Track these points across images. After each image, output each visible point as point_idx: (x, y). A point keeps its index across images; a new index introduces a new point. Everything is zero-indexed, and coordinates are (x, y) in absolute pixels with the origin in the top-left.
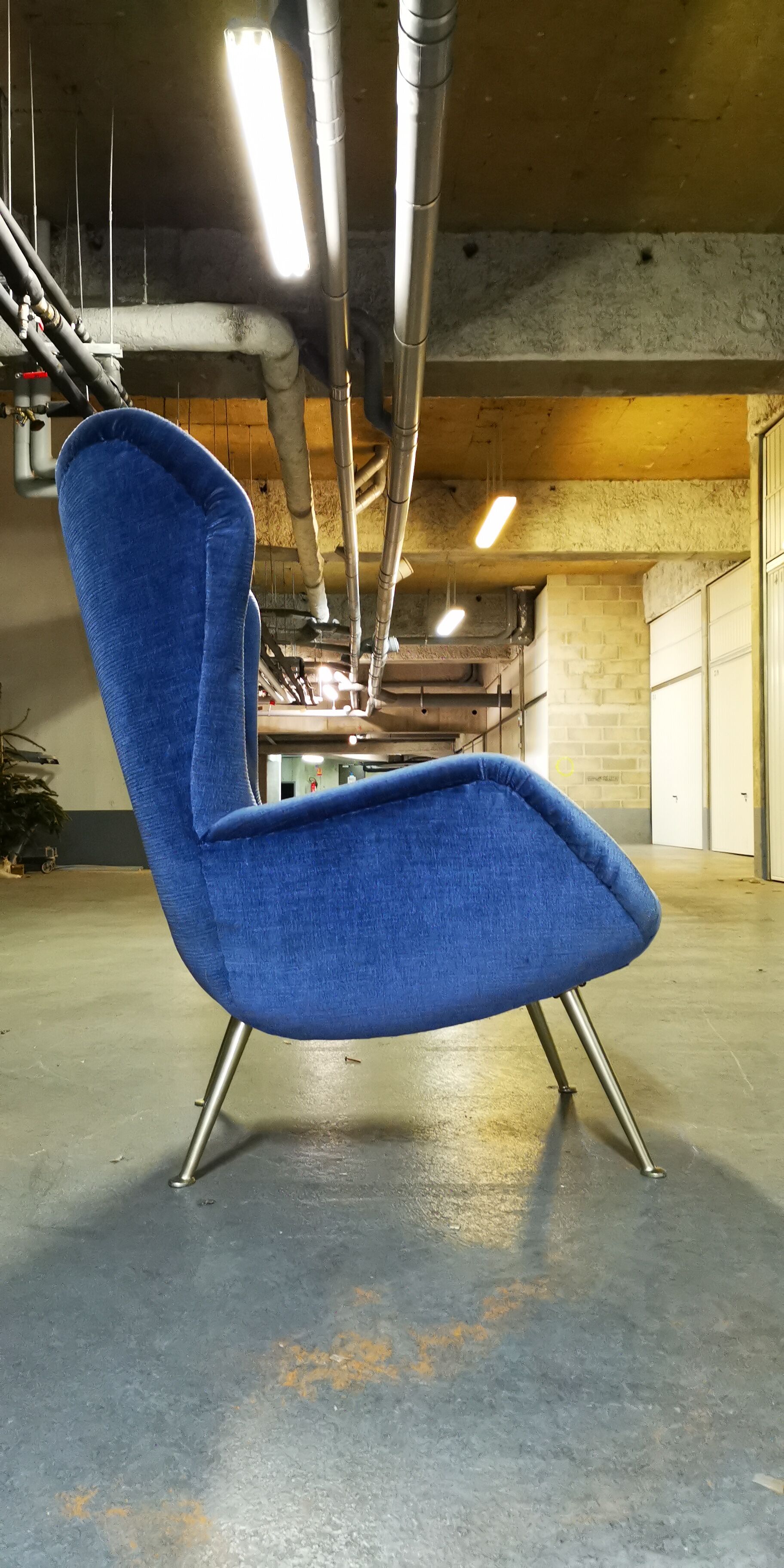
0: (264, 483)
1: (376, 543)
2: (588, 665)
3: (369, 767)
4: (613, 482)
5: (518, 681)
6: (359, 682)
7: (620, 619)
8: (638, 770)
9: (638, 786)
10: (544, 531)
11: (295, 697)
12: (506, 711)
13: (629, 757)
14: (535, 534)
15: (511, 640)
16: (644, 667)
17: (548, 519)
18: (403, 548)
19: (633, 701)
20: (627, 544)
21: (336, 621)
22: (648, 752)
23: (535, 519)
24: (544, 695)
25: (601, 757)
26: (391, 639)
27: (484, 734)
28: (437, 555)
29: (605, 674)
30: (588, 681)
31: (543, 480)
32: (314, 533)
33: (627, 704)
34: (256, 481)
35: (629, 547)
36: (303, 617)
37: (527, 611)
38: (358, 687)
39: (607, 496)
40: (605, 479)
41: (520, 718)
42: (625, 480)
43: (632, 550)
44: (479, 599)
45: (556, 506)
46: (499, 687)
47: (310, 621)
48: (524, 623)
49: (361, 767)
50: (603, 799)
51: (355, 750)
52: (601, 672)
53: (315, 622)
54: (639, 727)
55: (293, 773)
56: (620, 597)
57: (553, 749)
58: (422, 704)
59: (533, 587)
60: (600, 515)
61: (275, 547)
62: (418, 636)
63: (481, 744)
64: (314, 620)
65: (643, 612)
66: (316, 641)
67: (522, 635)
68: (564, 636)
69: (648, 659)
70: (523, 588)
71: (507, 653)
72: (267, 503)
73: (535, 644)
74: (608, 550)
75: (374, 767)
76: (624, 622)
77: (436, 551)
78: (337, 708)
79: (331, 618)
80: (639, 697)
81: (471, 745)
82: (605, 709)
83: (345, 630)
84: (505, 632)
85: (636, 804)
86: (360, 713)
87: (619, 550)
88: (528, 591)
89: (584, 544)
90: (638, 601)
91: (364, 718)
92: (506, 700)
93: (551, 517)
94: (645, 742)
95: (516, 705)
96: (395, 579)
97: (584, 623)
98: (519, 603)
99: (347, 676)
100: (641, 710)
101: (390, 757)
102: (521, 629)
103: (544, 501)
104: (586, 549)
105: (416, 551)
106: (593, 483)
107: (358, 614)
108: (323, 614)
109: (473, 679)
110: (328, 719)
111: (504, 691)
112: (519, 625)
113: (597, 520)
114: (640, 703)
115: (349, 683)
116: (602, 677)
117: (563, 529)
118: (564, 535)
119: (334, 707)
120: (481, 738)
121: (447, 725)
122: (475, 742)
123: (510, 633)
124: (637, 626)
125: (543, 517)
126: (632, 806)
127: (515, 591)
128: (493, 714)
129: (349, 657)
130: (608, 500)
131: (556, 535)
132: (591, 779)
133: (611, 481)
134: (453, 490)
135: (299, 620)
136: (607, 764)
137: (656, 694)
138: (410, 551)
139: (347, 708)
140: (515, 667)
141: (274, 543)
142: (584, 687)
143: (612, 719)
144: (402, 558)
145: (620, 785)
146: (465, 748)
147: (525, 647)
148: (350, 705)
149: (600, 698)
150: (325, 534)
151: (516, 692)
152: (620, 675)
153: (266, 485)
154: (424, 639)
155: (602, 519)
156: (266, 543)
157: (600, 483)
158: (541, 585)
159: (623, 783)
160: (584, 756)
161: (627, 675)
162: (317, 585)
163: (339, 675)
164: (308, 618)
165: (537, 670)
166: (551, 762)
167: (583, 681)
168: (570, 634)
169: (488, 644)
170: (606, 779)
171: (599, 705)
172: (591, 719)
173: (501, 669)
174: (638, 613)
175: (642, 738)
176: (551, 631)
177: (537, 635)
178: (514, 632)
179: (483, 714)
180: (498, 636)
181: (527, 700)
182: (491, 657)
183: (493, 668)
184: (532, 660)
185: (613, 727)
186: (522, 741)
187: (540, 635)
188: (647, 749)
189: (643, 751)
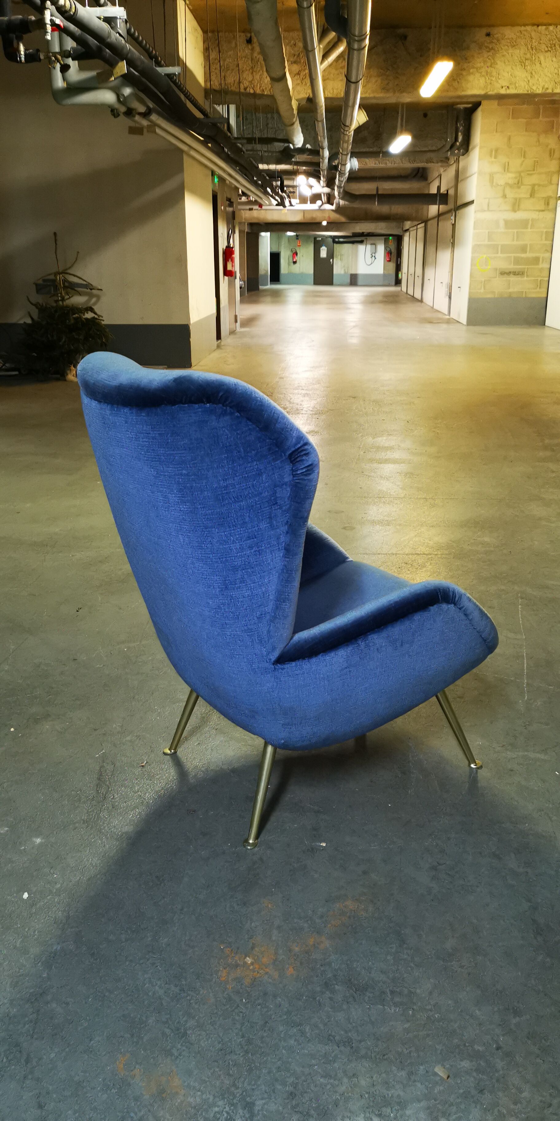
0: (249, 35)
1: (338, 88)
2: (510, 177)
3: (337, 240)
4: (540, 27)
5: (453, 184)
6: (328, 186)
7: (539, 135)
8: (541, 266)
9: (539, 279)
10: (477, 75)
11: (277, 200)
12: (443, 208)
13: (534, 255)
14: (471, 78)
15: (449, 153)
16: (554, 178)
17: (482, 64)
18: (361, 94)
19: (543, 208)
20: (546, 86)
21: (308, 146)
22: (550, 251)
23: (471, 64)
24: (472, 202)
25: (513, 255)
26: (352, 159)
27: (426, 221)
28: (390, 98)
29: (522, 184)
30: (508, 191)
31: (481, 26)
32: (289, 90)
33: (536, 210)
34: (242, 34)
35: (547, 89)
36: (282, 144)
37: (464, 127)
38: (327, 190)
39: (534, 41)
40: (533, 25)
41: (453, 218)
42: (550, 25)
43: (550, 91)
44: (425, 115)
45: (488, 52)
46: (439, 188)
47: (289, 147)
48: (460, 138)
49: (331, 240)
50: (511, 290)
51: (326, 229)
52: (518, 184)
53: (292, 147)
54: (545, 230)
55: (279, 246)
56: (541, 116)
57: (476, 248)
58: (376, 203)
59: (470, 105)
60: (526, 59)
61: (259, 94)
62: (375, 149)
63: (423, 229)
64: (291, 146)
66: (293, 160)
67: (459, 149)
68: (491, 151)
69: (558, 172)
70: (462, 106)
71: (447, 159)
72: (252, 54)
73: (468, 156)
74: (529, 92)
75: (341, 240)
76: (543, 139)
77: (388, 95)
78: (311, 203)
79: (304, 144)
80: (548, 204)
81: (415, 228)
82: (520, 215)
83: (316, 152)
84: (444, 146)
85: (538, 293)
86: (328, 207)
87: (539, 91)
88: (466, 109)
89: (510, 87)
90: (555, 120)
91: (332, 210)
92: (442, 198)
93: (485, 62)
94: (549, 242)
95: (451, 205)
96: (354, 126)
97: (509, 138)
98: (458, 120)
99: (319, 182)
100: (549, 215)
101: (353, 233)
102: (458, 144)
103: (481, 46)
104: (512, 91)
105: (372, 95)
106: (523, 28)
107: (326, 144)
108: (299, 140)
109: (419, 175)
110: (304, 211)
111: (443, 190)
112: (456, 139)
113: (523, 64)
114: (548, 210)
115: (319, 187)
116: (519, 188)
117: (494, 74)
118: (494, 79)
119: (309, 202)
120: (423, 225)
121: (397, 214)
122: (419, 226)
123: (448, 147)
124: (551, 141)
125: (478, 62)
126: (534, 296)
127: (456, 109)
128: (433, 209)
129: (319, 170)
130: (534, 44)
131: (487, 78)
132: (503, 273)
133: (538, 26)
134: (405, 37)
135: (279, 146)
136: (517, 261)
138: (367, 95)
139: (319, 203)
140: (451, 172)
141: (258, 91)
142: (505, 196)
143: (524, 224)
144: (359, 107)
145: (525, 278)
146: (411, 229)
147: (461, 157)
148: (321, 200)
149: (516, 205)
150: (299, 81)
151: (451, 192)
152: (534, 186)
153: (251, 37)
154: (379, 153)
155: (527, 63)
156: (252, 91)
157: (529, 28)
158: (476, 105)
159: (527, 276)
160: (499, 255)
161: (539, 185)
162: (293, 124)
163: (312, 181)
164: (286, 145)
165: (469, 179)
166: (473, 259)
167: (504, 191)
168: (497, 150)
169: (432, 155)
170: (515, 273)
171: (515, 211)
172: (508, 223)
173: (442, 170)
174: (555, 130)
175: (546, 239)
176: (480, 148)
177: (470, 148)
178: (452, 147)
179: (425, 207)
180: (438, 150)
181: (459, 203)
182: (433, 162)
183: (435, 169)
184: (465, 169)
185: (524, 230)
186: (453, 236)
187: (473, 149)
188: (549, 249)
189: (547, 250)
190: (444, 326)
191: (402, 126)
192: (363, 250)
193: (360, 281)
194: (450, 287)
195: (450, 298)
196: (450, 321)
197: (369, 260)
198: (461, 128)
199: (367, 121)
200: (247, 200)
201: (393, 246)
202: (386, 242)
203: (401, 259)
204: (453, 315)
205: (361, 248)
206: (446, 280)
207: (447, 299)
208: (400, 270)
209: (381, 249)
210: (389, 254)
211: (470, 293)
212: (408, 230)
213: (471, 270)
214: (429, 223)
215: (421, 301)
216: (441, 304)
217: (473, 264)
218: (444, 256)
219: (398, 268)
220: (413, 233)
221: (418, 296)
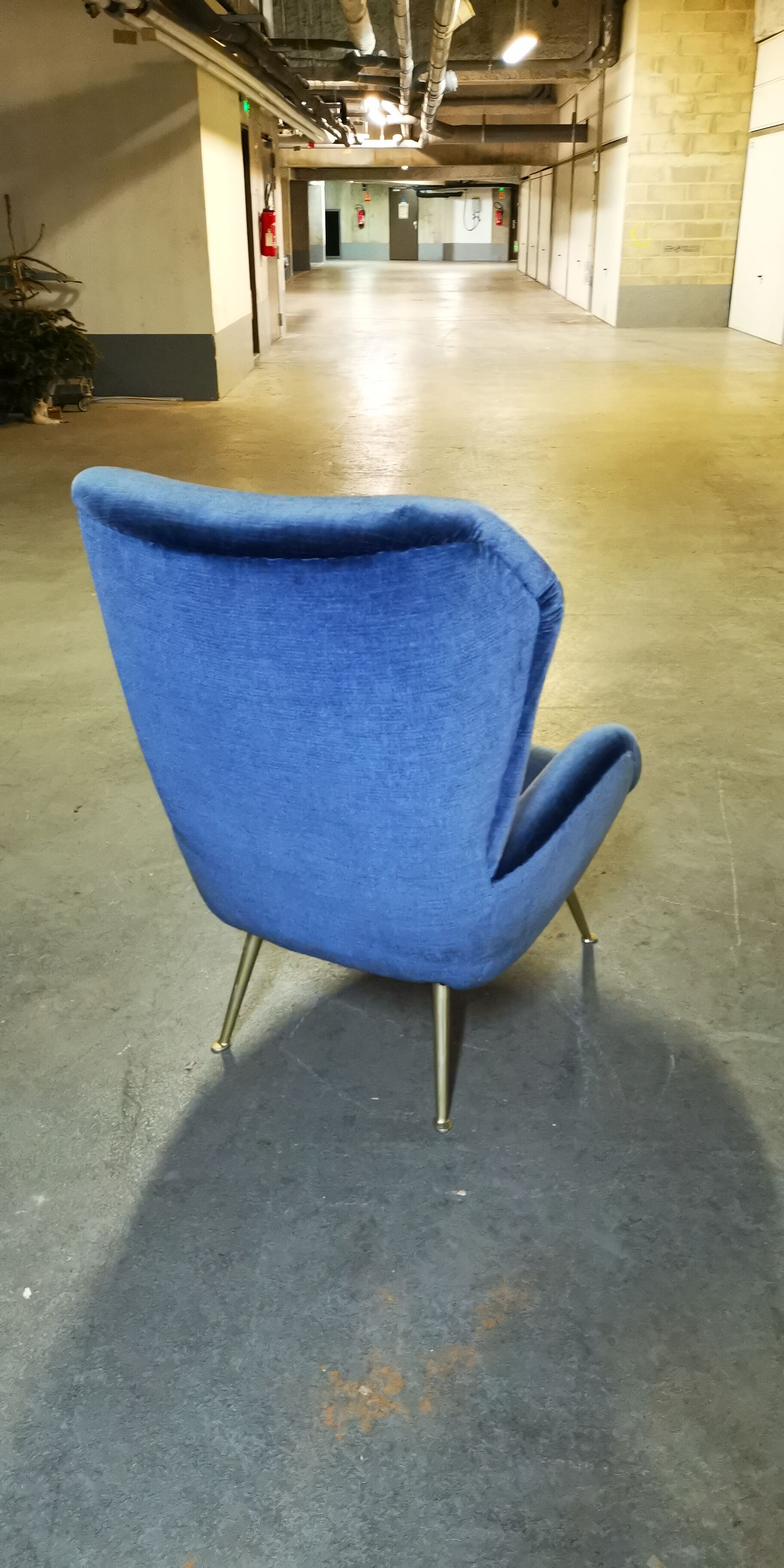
2: (680, 102)
3: (423, 192)
5: (596, 109)
6: (411, 113)
7: (724, 36)
8: (723, 237)
9: (722, 257)
11: (336, 135)
12: (580, 147)
13: (714, 221)
15: (591, 62)
16: (745, 103)
19: (727, 149)
21: (383, 53)
22: (738, 215)
24: (624, 140)
25: (684, 221)
26: (448, 74)
27: (554, 166)
29: (698, 112)
30: (677, 123)
33: (719, 153)
36: (343, 50)
37: (613, 22)
38: (410, 119)
41: (595, 163)
46: (574, 115)
47: (353, 54)
48: (607, 40)
49: (414, 192)
50: (680, 274)
51: (408, 175)
52: (693, 112)
53: (358, 55)
54: (730, 183)
55: (338, 200)
57: (631, 211)
58: (483, 139)
62: (481, 58)
63: (550, 178)
64: (357, 53)
65: (752, 27)
66: (360, 73)
67: (605, 57)
68: (654, 61)
69: (752, 93)
71: (588, 71)
73: (619, 68)
75: (429, 192)
76: (728, 41)
78: (385, 138)
79: (376, 49)
80: (735, 143)
81: (538, 175)
82: (695, 160)
83: (394, 62)
84: (583, 52)
85: (719, 280)
86: (411, 144)
90: (748, 12)
91: (418, 149)
92: (580, 131)
94: (736, 201)
95: (592, 143)
96: (453, 26)
97: (680, 42)
98: (603, 12)
99: (398, 107)
100: (736, 160)
101: (446, 182)
102: (604, 49)
107: (409, 50)
108: (368, 43)
109: (545, 94)
110: (375, 150)
111: (580, 120)
112: (601, 42)
114: (736, 152)
115: (398, 114)
116: (693, 118)
119: (382, 136)
120: (550, 171)
121: (512, 155)
122: (544, 173)
123: (589, 53)
124: (742, 46)
126: (711, 282)
128: (565, 149)
129: (399, 90)
132: (669, 249)
135: (339, 53)
136: (690, 230)
137: (755, 141)
139: (397, 137)
140: (593, 91)
142: (672, 131)
143: (700, 173)
145: (700, 257)
146: (532, 177)
147: (608, 70)
148: (401, 134)
149: (689, 145)
151: (593, 123)
152: (715, 114)
154: (487, 62)
159: (704, 254)
160: (664, 221)
161: (723, 114)
162: (360, 19)
163: (388, 105)
164: (349, 51)
165: (619, 104)
166: (626, 228)
167: (671, 122)
168: (661, 60)
169: (563, 66)
170: (687, 249)
171: (688, 155)
172: (677, 173)
173: (579, 88)
174: (747, 28)
175: (733, 198)
176: (639, 56)
177: (622, 55)
178: (595, 53)
179: (553, 144)
180: (574, 59)
181: (605, 141)
182: (566, 77)
183: (568, 87)
184: (615, 87)
185: (701, 183)
186: (596, 191)
187: (627, 56)
188: (736, 211)
189: (732, 214)
190: (583, 329)
191: (521, 20)
192: (462, 207)
193: (457, 255)
194: (591, 268)
195: (591, 284)
196: (592, 321)
197: (470, 223)
198: (609, 24)
199: (473, 17)
200: (291, 135)
201: (504, 200)
202: (495, 194)
203: (516, 221)
204: (596, 312)
205: (458, 203)
206: (585, 258)
207: (587, 287)
208: (516, 239)
209: (488, 206)
210: (500, 212)
211: (622, 279)
212: (527, 178)
213: (624, 243)
214: (560, 168)
215: (548, 287)
216: (578, 293)
217: (625, 236)
218: (582, 221)
219: (513, 235)
220: (535, 183)
221: (543, 278)
